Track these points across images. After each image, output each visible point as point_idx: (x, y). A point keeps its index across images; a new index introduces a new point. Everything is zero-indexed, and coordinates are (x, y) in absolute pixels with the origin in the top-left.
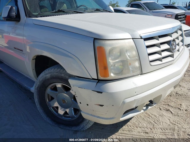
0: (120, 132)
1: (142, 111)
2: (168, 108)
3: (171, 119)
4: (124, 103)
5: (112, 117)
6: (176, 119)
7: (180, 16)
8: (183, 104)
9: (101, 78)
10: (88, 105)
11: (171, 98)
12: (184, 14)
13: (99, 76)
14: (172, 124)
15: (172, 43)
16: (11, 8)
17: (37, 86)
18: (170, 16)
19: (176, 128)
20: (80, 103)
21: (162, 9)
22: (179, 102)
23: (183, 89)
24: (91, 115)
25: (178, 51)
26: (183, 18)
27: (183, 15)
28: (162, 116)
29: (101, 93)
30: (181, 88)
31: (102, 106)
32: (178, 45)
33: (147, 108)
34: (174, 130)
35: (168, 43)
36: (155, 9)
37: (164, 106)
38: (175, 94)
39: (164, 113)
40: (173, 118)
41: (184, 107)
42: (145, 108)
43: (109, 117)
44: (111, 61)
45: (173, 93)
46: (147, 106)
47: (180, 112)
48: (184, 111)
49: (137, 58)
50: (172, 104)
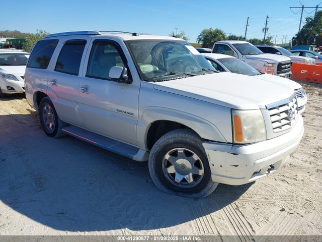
0: (240, 198)
1: (265, 175)
2: (284, 178)
3: (288, 188)
4: (255, 164)
5: (243, 176)
6: (293, 188)
7: (284, 65)
8: (298, 175)
9: (236, 142)
10: (221, 166)
11: (285, 169)
12: (289, 62)
13: (234, 140)
14: (290, 192)
15: (289, 111)
16: (124, 69)
17: (155, 151)
18: (271, 65)
19: (294, 195)
20: (213, 165)
21: (259, 54)
22: (295, 173)
23: (297, 160)
24: (223, 176)
25: (294, 119)
26: (289, 68)
27: (288, 64)
28: (279, 185)
29: (237, 154)
30: (295, 159)
31: (237, 166)
32: (294, 113)
33: (269, 172)
34: (293, 197)
35: (286, 112)
36: (249, 54)
37: (279, 177)
38: (289, 165)
39: (280, 183)
40: (290, 188)
41: (300, 177)
42: (267, 172)
43: (240, 177)
44: (245, 128)
45: (287, 164)
46: (269, 170)
47: (296, 182)
48: (300, 181)
49: (264, 125)
50: (287, 175)
